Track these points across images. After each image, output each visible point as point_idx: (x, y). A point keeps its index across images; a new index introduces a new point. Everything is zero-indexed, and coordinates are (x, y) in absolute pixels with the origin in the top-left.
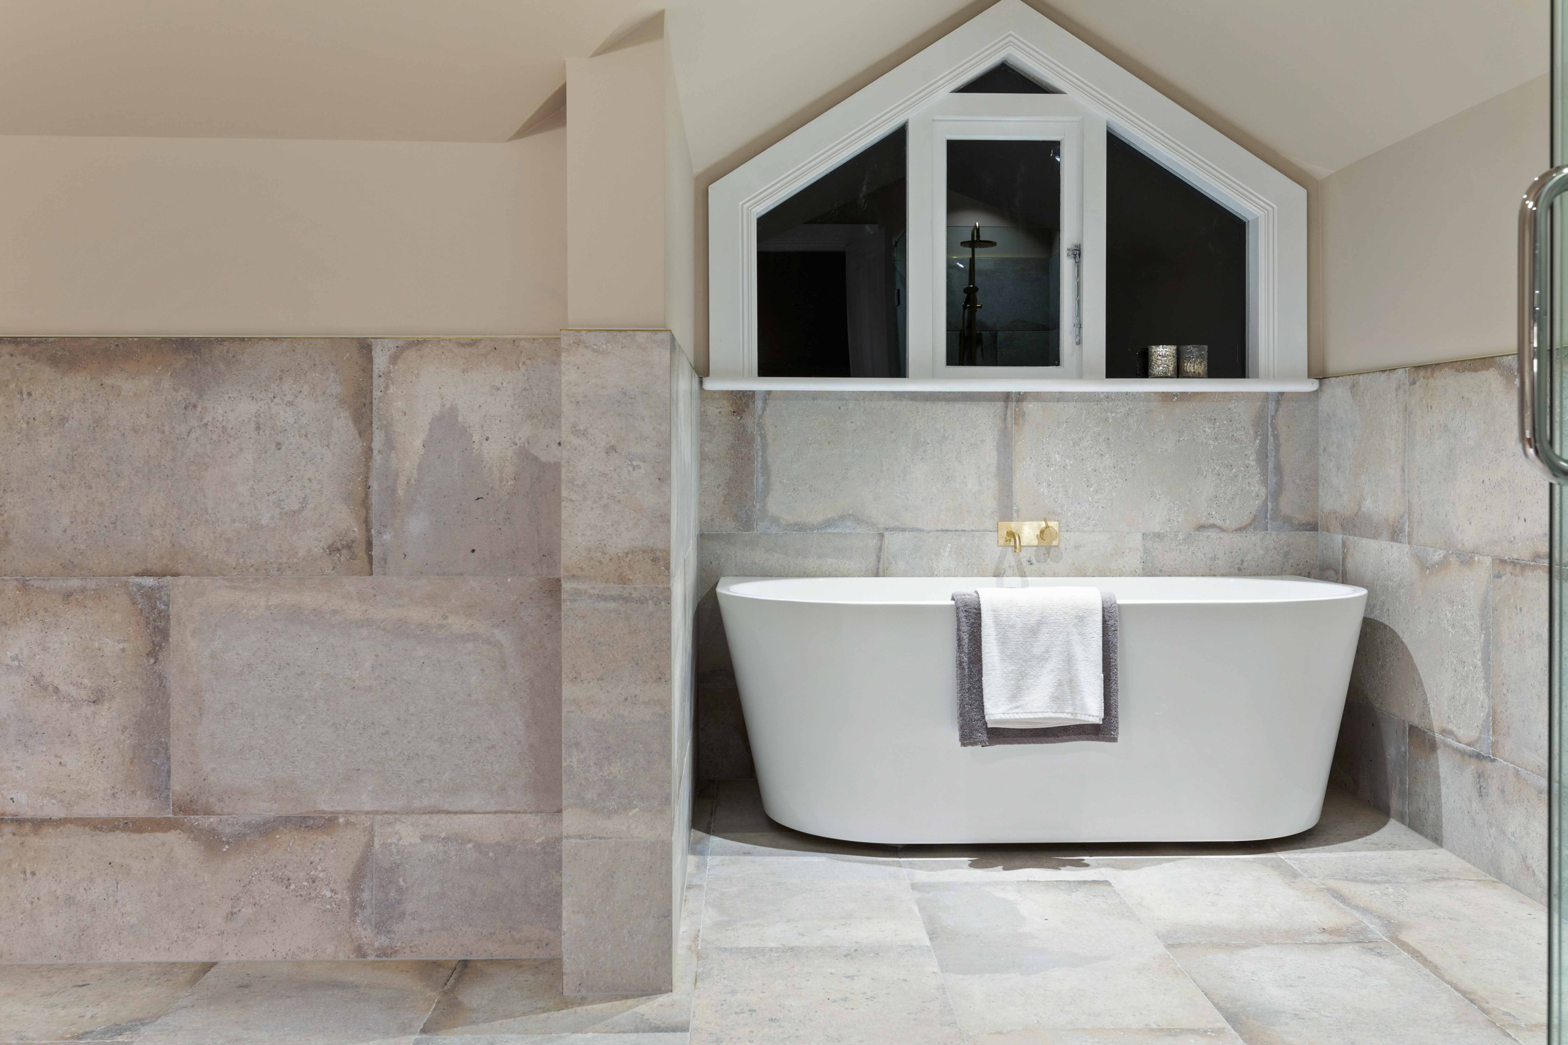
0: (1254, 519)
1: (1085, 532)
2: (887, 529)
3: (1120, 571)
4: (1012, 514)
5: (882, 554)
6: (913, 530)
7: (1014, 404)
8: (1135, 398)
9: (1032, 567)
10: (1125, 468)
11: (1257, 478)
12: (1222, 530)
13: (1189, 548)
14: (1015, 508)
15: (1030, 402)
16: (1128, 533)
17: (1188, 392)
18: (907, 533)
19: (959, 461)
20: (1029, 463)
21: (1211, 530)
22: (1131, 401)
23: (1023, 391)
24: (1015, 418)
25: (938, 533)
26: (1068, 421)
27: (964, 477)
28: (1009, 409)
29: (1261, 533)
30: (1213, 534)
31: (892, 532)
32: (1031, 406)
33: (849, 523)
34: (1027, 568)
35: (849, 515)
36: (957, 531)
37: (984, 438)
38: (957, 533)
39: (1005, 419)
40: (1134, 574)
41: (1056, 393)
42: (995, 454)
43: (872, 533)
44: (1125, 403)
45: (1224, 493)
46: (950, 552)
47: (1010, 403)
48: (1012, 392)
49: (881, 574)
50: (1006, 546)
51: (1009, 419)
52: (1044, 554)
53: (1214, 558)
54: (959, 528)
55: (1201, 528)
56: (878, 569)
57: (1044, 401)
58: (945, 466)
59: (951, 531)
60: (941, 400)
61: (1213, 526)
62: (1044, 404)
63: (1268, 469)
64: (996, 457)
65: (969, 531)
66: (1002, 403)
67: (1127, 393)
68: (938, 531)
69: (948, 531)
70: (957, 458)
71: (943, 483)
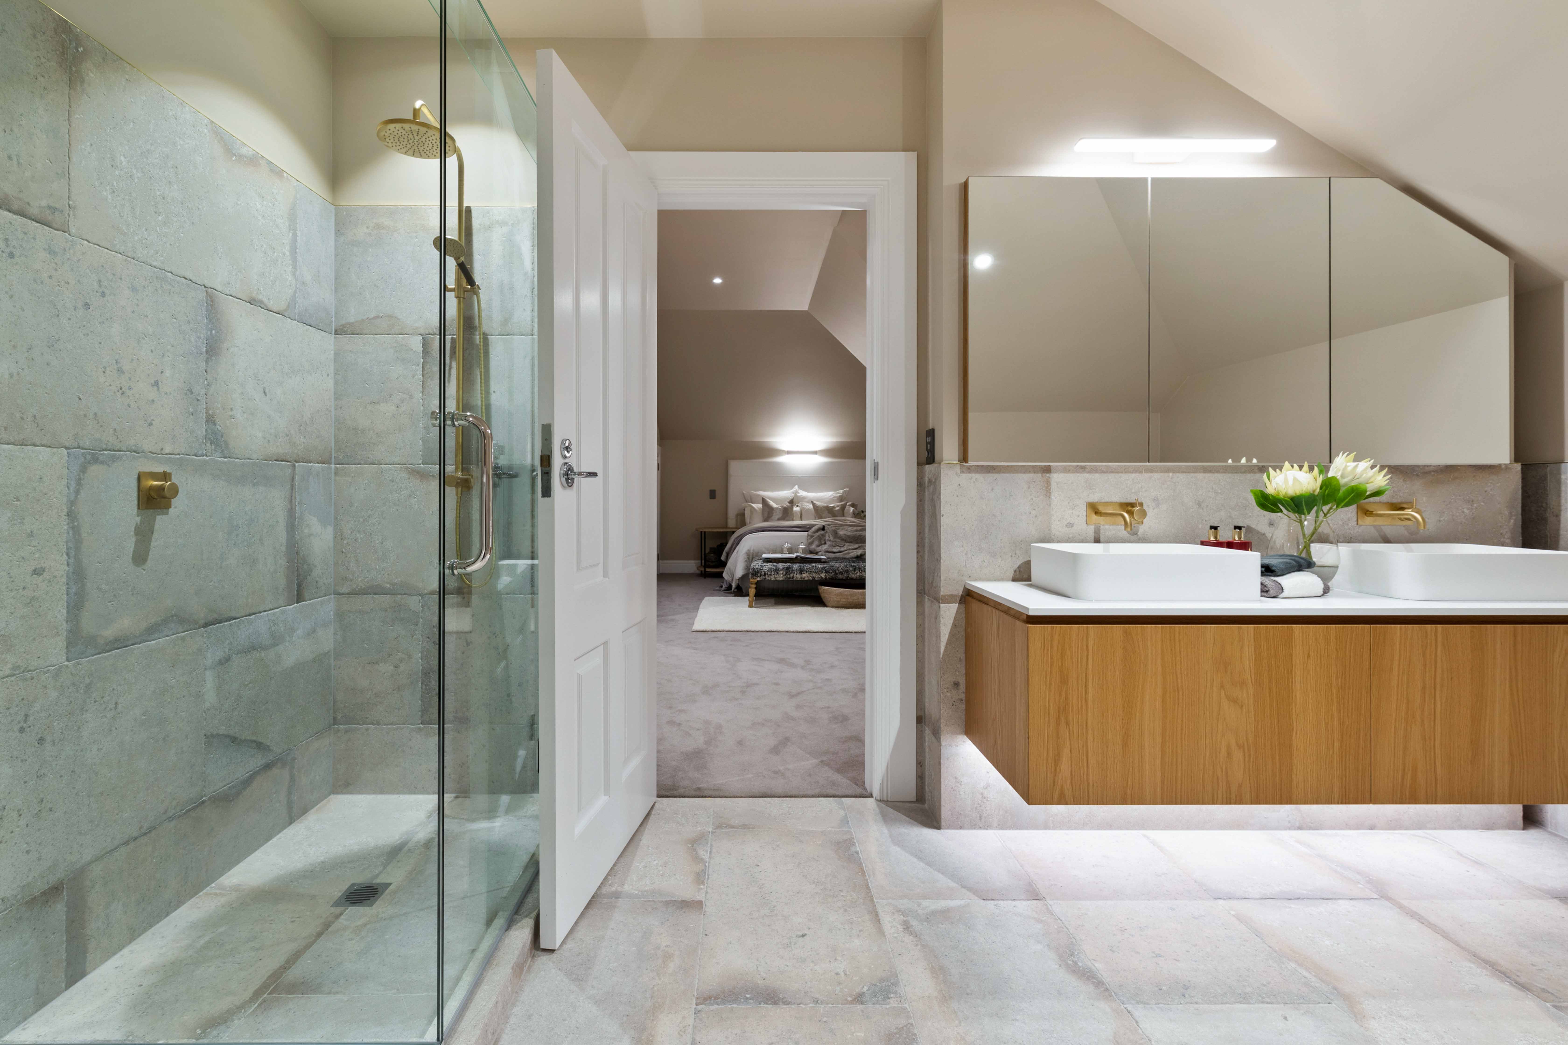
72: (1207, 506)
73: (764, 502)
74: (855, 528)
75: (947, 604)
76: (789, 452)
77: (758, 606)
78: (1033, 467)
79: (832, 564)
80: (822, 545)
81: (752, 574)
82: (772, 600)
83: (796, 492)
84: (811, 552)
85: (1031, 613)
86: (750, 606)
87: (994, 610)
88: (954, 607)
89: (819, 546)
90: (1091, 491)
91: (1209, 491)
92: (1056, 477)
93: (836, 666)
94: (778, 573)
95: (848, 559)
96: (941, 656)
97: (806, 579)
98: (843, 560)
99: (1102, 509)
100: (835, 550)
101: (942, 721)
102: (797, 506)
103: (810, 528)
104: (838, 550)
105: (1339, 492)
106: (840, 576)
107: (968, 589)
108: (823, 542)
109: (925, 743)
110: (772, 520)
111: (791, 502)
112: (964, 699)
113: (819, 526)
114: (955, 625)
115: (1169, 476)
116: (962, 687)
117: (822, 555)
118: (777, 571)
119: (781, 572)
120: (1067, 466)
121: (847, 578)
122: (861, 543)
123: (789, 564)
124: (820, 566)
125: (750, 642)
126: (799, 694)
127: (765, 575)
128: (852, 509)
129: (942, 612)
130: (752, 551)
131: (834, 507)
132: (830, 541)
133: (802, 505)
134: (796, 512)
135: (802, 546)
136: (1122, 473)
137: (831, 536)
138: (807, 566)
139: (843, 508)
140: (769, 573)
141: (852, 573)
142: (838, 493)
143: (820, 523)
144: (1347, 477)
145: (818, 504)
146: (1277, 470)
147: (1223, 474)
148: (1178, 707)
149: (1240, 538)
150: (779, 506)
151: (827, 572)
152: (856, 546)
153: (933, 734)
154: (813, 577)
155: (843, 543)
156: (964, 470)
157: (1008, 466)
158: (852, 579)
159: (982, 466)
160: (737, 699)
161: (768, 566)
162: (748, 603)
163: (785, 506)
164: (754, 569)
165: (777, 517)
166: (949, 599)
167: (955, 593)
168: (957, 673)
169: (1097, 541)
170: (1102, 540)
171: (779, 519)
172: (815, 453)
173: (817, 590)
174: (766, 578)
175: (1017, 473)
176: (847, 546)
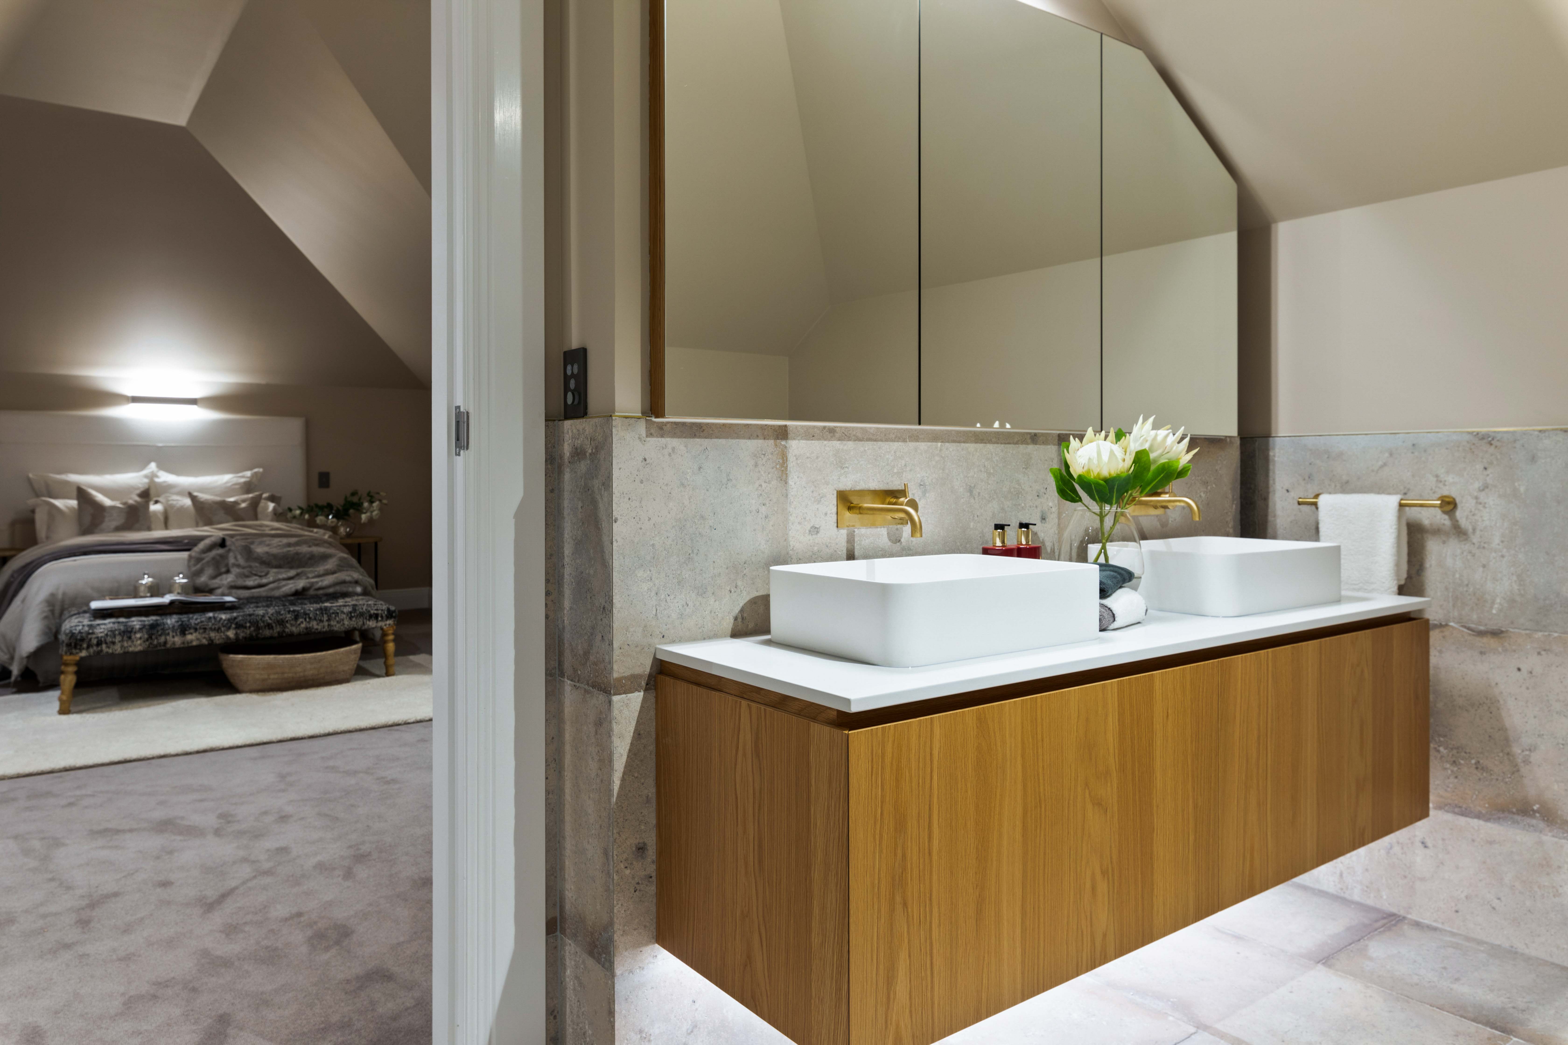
72: (979, 493)
73: (82, 494)
74: (285, 541)
75: (624, 696)
76: (135, 400)
77: (82, 708)
78: (763, 427)
79: (249, 610)
80: (220, 574)
81: (69, 645)
82: (113, 692)
83: (153, 475)
84: (198, 590)
85: (855, 709)
86: (63, 711)
87: (744, 703)
88: (637, 698)
89: (214, 577)
90: (843, 471)
91: (981, 471)
92: (796, 447)
93: (291, 816)
94: (130, 638)
95: (278, 598)
96: (614, 799)
97: (194, 643)
98: (269, 600)
99: (855, 501)
100: (250, 582)
101: (616, 927)
102: (156, 502)
103: (195, 545)
104: (256, 583)
105: (1149, 470)
106: (267, 633)
107: (661, 661)
108: (223, 570)
109: (565, 969)
110: (102, 531)
111: (146, 495)
112: (654, 874)
113: (213, 539)
114: (638, 735)
115: (936, 448)
116: (652, 852)
117: (223, 595)
118: (128, 633)
119: (138, 635)
120: (810, 427)
121: (280, 635)
122: (298, 567)
123: (154, 618)
124: (224, 617)
125: (78, 793)
126: (224, 897)
127: (99, 644)
128: (271, 506)
129: (615, 712)
130: (60, 596)
131: (236, 503)
132: (238, 566)
133: (168, 501)
134: (155, 513)
135: (180, 580)
136: (881, 441)
137: (239, 557)
138: (195, 619)
139: (255, 504)
140: (109, 639)
141: (292, 625)
142: (243, 477)
143: (212, 532)
144: (1156, 451)
145: (203, 496)
146: (1077, 439)
147: (996, 445)
148: (1040, 831)
149: (1027, 541)
150: (118, 504)
151: (239, 626)
152: (292, 573)
153: (591, 954)
154: (211, 640)
155: (265, 570)
156: (652, 431)
157: (724, 425)
158: (291, 635)
159: (684, 424)
160: (68, 946)
161: (108, 624)
162: (56, 706)
163: (131, 502)
164: (72, 635)
165: (114, 524)
166: (626, 686)
167: (638, 671)
168: (643, 827)
169: (851, 556)
170: (856, 553)
171: (118, 529)
172: (193, 402)
173: (219, 663)
174: (101, 651)
175: (738, 438)
176: (273, 574)
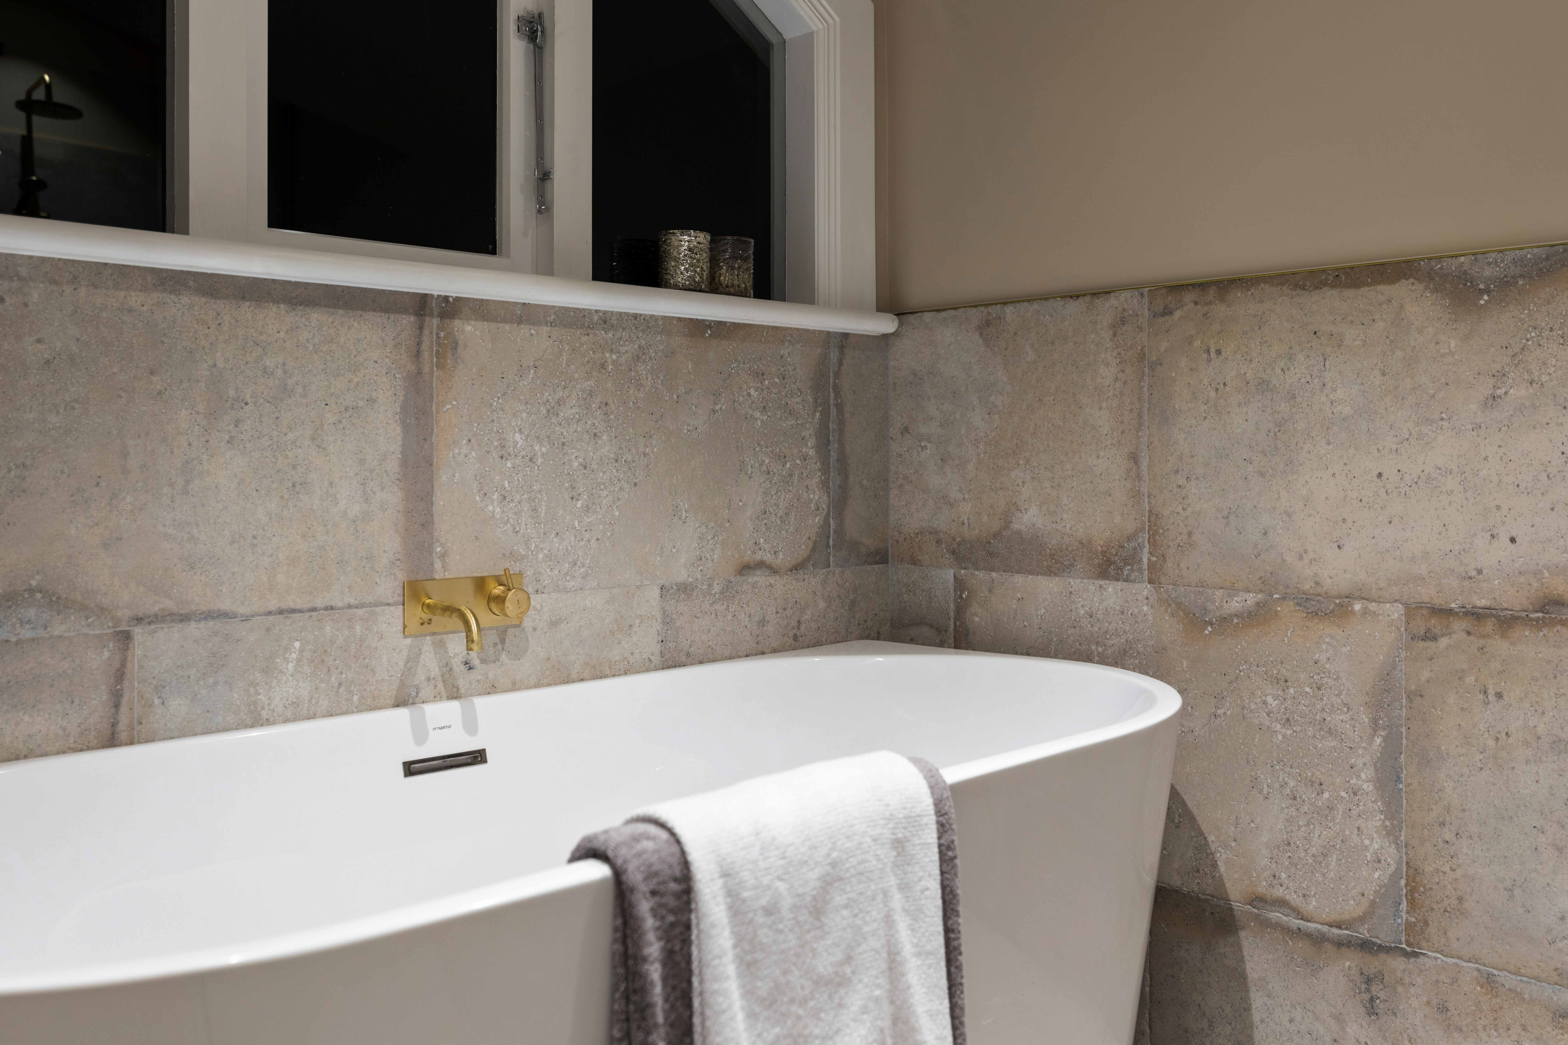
0: (813, 550)
1: (566, 591)
2: (138, 620)
3: (626, 663)
4: (432, 565)
5: (126, 684)
6: (209, 616)
7: (435, 321)
8: (648, 327)
9: (474, 675)
10: (634, 461)
11: (817, 477)
12: (773, 570)
13: (728, 609)
14: (439, 549)
15: (467, 319)
16: (638, 587)
17: (726, 323)
18: (193, 625)
19: (319, 446)
20: (465, 451)
21: (759, 572)
22: (643, 331)
23: (454, 295)
24: (438, 351)
25: (271, 618)
26: (537, 364)
27: (331, 484)
28: (426, 332)
29: (822, 572)
30: (759, 578)
31: (153, 627)
32: (468, 328)
33: (32, 613)
34: (463, 680)
35: (31, 591)
36: (314, 610)
37: (374, 394)
38: (315, 614)
39: (418, 354)
40: (647, 667)
41: (515, 304)
42: (396, 430)
43: (98, 632)
44: (632, 335)
45: (775, 504)
46: (299, 660)
47: (427, 319)
48: (432, 295)
49: (124, 736)
50: (421, 635)
51: (426, 355)
52: (495, 644)
53: (762, 623)
54: (319, 603)
55: (745, 569)
56: (114, 725)
57: (495, 320)
58: (287, 457)
59: (301, 611)
60: (276, 301)
61: (761, 565)
62: (493, 325)
63: (829, 463)
64: (399, 438)
65: (342, 608)
66: (412, 318)
67: (636, 316)
68: (270, 613)
69: (293, 611)
70: (314, 439)
71: (282, 497)
